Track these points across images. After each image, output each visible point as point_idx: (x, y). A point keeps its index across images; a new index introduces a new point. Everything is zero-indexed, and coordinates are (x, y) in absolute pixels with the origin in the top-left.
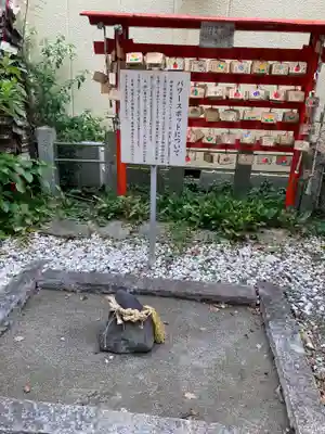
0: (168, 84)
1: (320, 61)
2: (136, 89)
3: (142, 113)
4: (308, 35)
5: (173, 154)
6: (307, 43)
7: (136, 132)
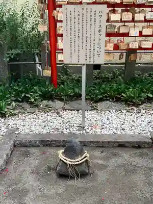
0: (93, 13)
2: (73, 17)
3: (77, 31)
5: (96, 56)
7: (73, 44)
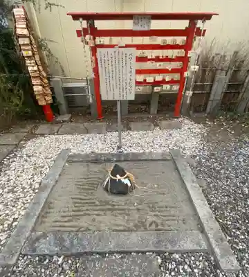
0: (124, 55)
1: (194, 35)
2: (106, 59)
3: (111, 73)
4: (188, 21)
5: (128, 94)
6: (188, 26)
7: (108, 83)
